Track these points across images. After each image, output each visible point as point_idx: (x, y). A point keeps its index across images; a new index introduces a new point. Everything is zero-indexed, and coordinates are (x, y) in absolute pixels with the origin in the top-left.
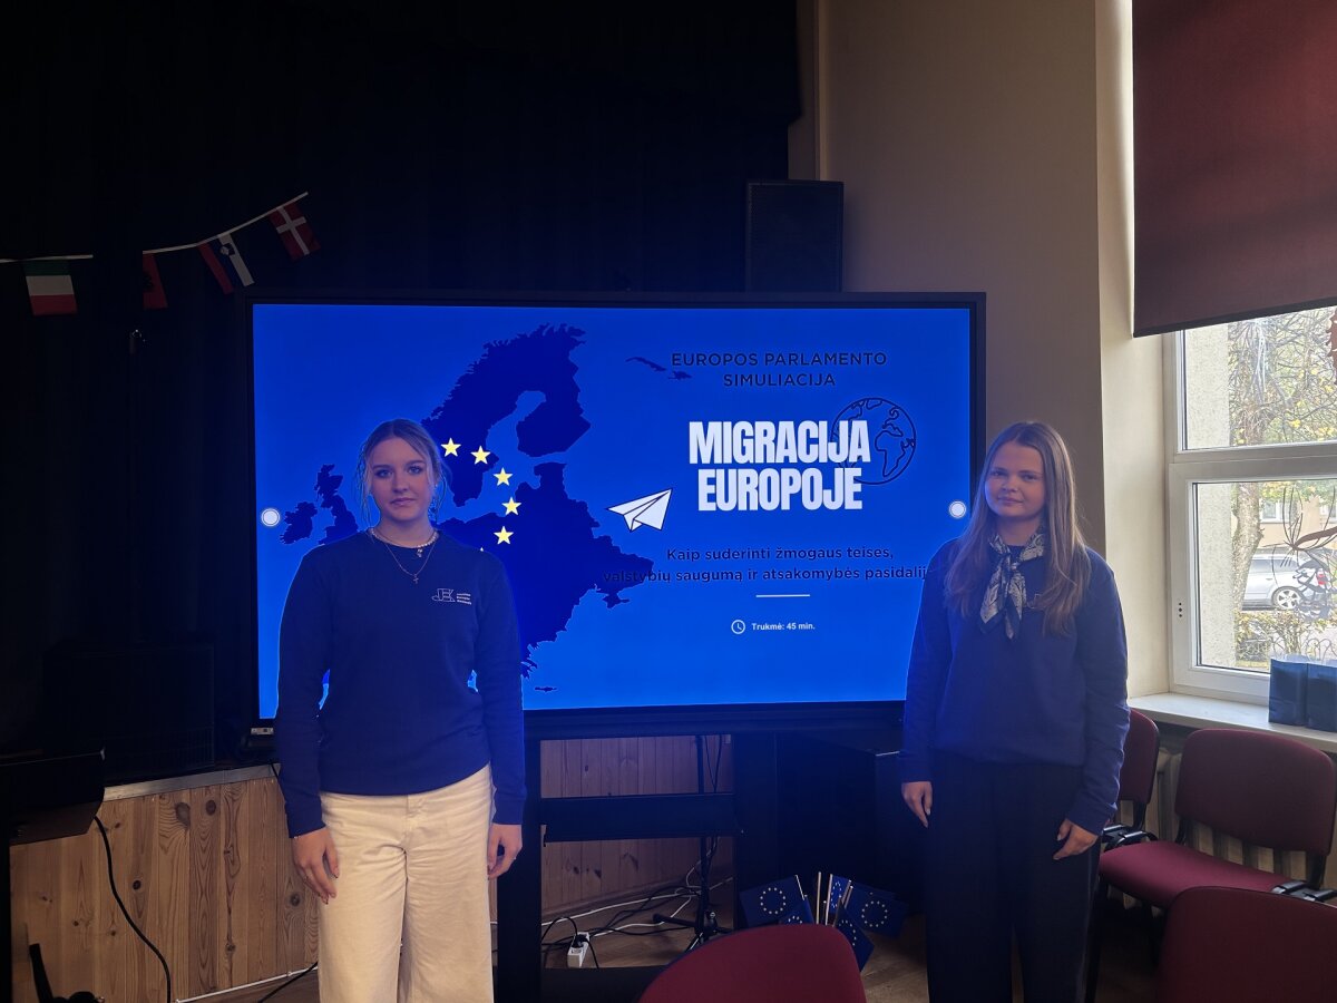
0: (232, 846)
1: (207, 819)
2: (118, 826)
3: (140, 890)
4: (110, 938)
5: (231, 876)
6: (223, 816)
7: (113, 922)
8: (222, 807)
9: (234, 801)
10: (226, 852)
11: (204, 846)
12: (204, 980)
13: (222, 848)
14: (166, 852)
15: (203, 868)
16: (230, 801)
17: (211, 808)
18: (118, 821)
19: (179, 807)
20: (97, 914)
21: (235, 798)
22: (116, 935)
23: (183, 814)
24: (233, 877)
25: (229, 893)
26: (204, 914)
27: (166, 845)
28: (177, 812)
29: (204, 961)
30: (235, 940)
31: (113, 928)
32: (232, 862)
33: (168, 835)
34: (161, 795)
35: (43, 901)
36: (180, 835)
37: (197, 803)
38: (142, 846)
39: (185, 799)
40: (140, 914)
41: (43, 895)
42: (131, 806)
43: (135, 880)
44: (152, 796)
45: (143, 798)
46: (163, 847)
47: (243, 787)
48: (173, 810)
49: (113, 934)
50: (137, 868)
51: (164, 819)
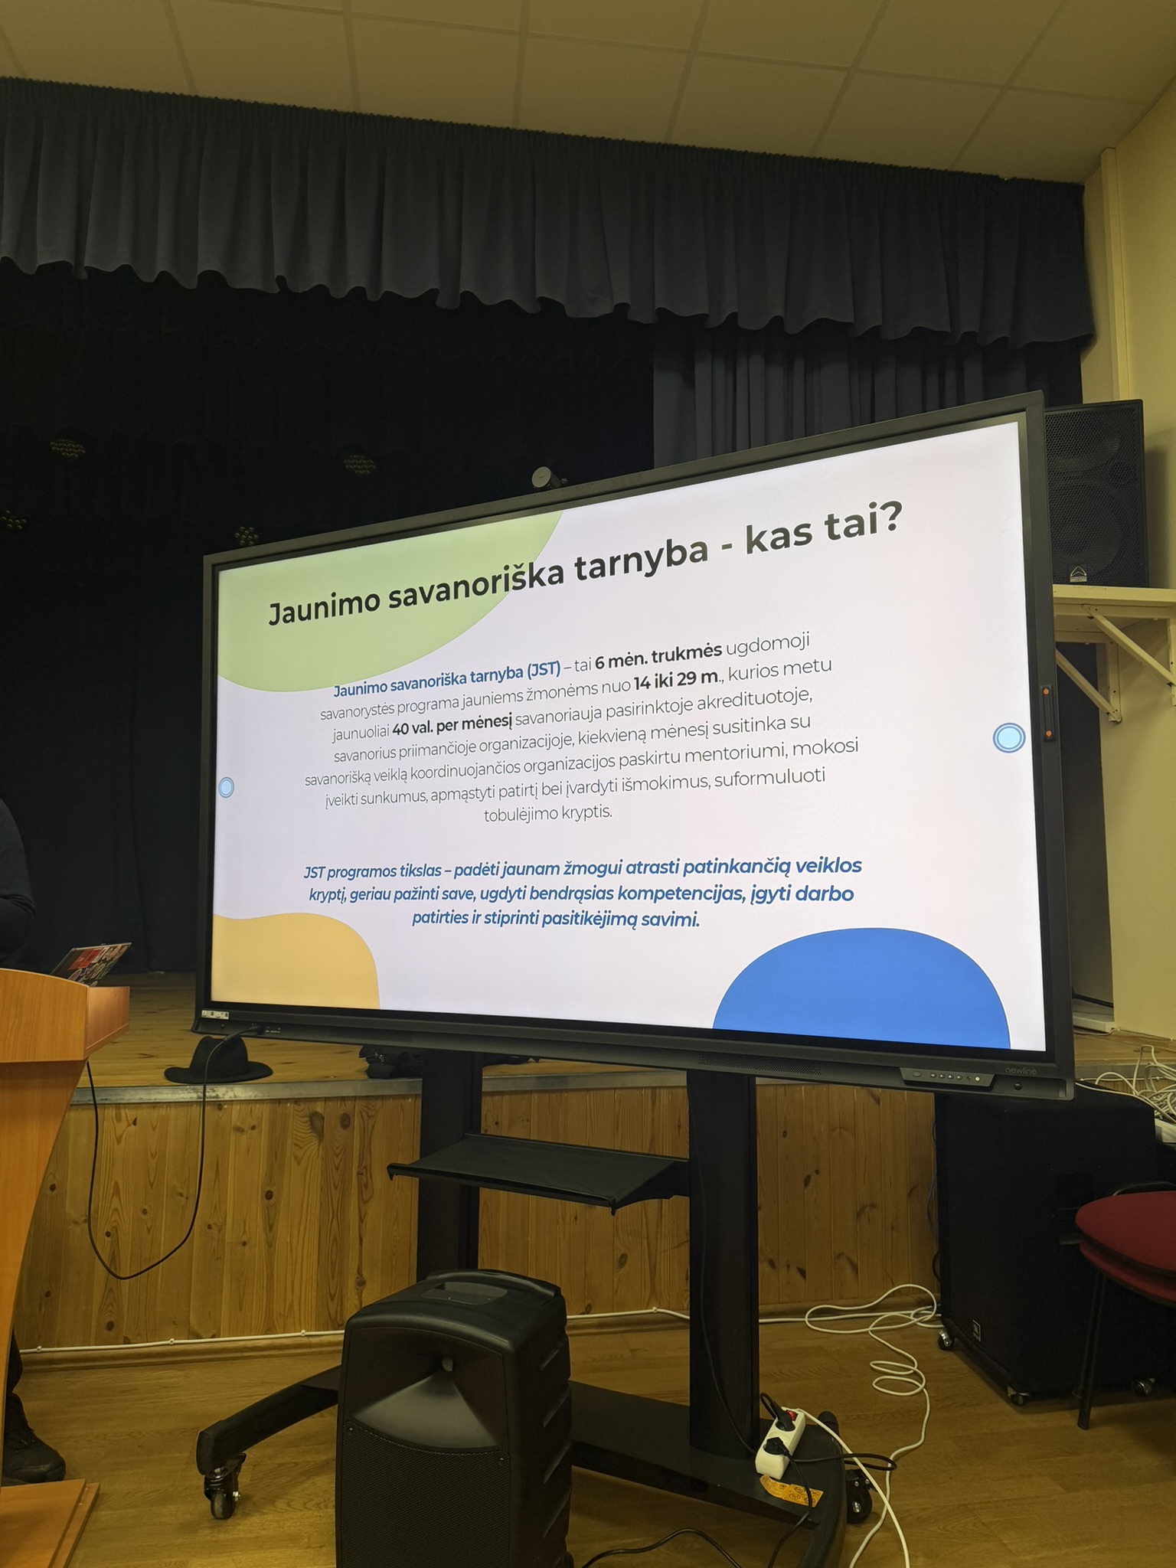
0: (365, 1167)
1: (341, 1134)
2: (253, 1128)
3: (272, 1201)
4: (241, 1248)
5: (363, 1201)
6: (357, 1132)
7: (245, 1231)
8: (357, 1122)
10: (359, 1174)
11: (337, 1164)
12: (333, 1314)
13: (355, 1169)
14: (299, 1163)
15: (336, 1188)
16: (365, 1116)
17: (346, 1121)
18: (255, 1122)
19: (314, 1116)
20: (229, 1220)
21: (371, 1113)
22: (247, 1247)
23: (317, 1123)
24: (365, 1202)
25: (361, 1220)
26: (335, 1239)
27: (300, 1155)
28: (311, 1121)
29: (333, 1292)
30: (365, 1275)
31: (245, 1238)
32: (364, 1186)
33: (301, 1145)
34: (297, 1101)
35: (180, 1198)
36: (313, 1147)
37: (332, 1113)
38: (276, 1153)
39: (319, 1108)
40: (271, 1227)
41: (180, 1191)
42: (266, 1109)
43: (267, 1189)
44: (287, 1100)
45: (279, 1101)
46: (296, 1158)
47: (379, 1103)
48: (308, 1119)
49: (244, 1244)
50: (270, 1176)
51: (298, 1126)
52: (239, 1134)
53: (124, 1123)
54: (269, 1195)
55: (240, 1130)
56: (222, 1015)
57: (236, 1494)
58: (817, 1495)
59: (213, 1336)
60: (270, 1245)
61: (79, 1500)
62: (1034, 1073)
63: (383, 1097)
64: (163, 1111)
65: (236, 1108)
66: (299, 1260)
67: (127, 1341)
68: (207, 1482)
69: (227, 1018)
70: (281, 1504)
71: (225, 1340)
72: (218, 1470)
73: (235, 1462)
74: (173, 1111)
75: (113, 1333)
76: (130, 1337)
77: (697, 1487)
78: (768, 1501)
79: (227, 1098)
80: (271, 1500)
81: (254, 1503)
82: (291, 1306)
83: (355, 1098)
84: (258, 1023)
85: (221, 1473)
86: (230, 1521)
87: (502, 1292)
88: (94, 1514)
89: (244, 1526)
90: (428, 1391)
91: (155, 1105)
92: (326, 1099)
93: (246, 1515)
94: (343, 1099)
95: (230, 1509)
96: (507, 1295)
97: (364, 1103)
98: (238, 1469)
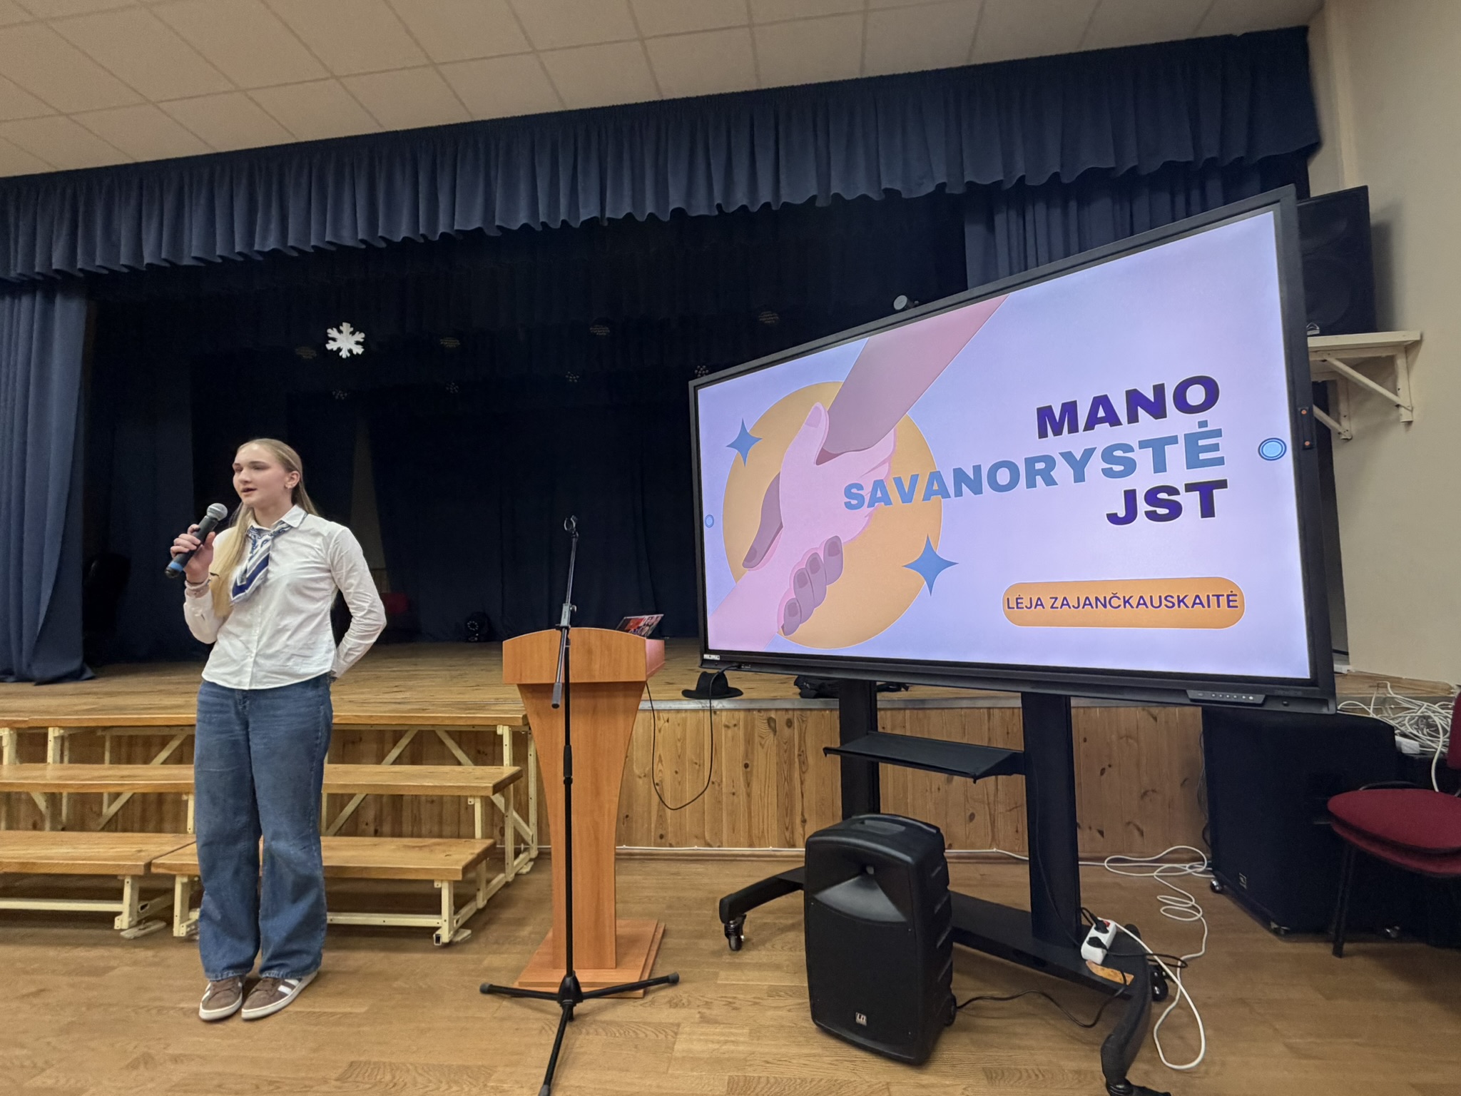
0: (803, 751)
1: (787, 731)
2: (735, 725)
3: (748, 769)
4: (731, 795)
5: (802, 772)
6: (796, 731)
7: (733, 786)
8: (796, 724)
9: (803, 721)
10: (799, 755)
11: (785, 748)
12: (788, 838)
13: (796, 752)
14: (763, 748)
15: (785, 763)
16: (801, 721)
17: (789, 723)
18: (735, 722)
19: (770, 720)
20: (724, 779)
21: (804, 719)
22: (735, 797)
23: (772, 725)
24: (804, 773)
25: (802, 783)
26: (787, 794)
27: (763, 743)
28: (769, 723)
29: (787, 825)
30: (806, 816)
31: (734, 790)
32: (803, 763)
33: (763, 736)
34: (759, 710)
35: (694, 765)
36: (770, 739)
37: (780, 718)
38: (749, 741)
39: (773, 715)
40: (748, 785)
41: (695, 761)
42: (742, 715)
43: (744, 762)
44: (753, 710)
45: (749, 710)
46: (761, 744)
47: (809, 712)
48: (766, 721)
49: (734, 794)
50: (746, 755)
51: (761, 727)
52: (726, 729)
53: (662, 721)
54: (746, 766)
55: (727, 727)
56: (716, 657)
57: (742, 937)
58: (1130, 978)
59: (719, 847)
60: (749, 795)
61: (655, 931)
62: (1300, 694)
63: (811, 710)
64: (683, 715)
65: (724, 714)
66: (766, 804)
67: (671, 845)
68: (726, 929)
69: (719, 659)
70: (768, 945)
71: (726, 849)
72: (731, 922)
73: (741, 919)
74: (688, 714)
75: (663, 840)
76: (673, 844)
77: (1039, 963)
78: (1093, 977)
79: (718, 707)
80: (763, 942)
81: (753, 944)
82: (763, 832)
83: (794, 710)
84: (737, 662)
85: (734, 924)
86: (740, 952)
87: (903, 828)
88: (665, 940)
89: (748, 956)
90: (858, 885)
91: (678, 711)
92: (777, 710)
93: (749, 950)
94: (787, 710)
95: (739, 945)
96: (906, 830)
97: (799, 713)
98: (743, 922)
